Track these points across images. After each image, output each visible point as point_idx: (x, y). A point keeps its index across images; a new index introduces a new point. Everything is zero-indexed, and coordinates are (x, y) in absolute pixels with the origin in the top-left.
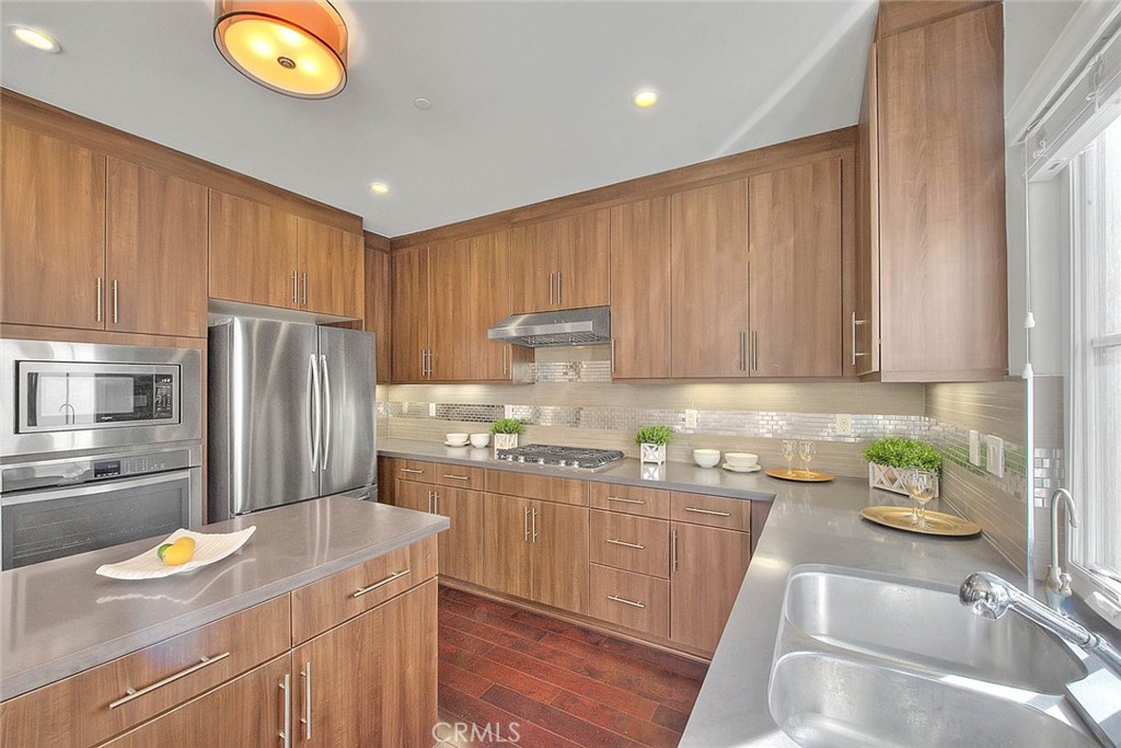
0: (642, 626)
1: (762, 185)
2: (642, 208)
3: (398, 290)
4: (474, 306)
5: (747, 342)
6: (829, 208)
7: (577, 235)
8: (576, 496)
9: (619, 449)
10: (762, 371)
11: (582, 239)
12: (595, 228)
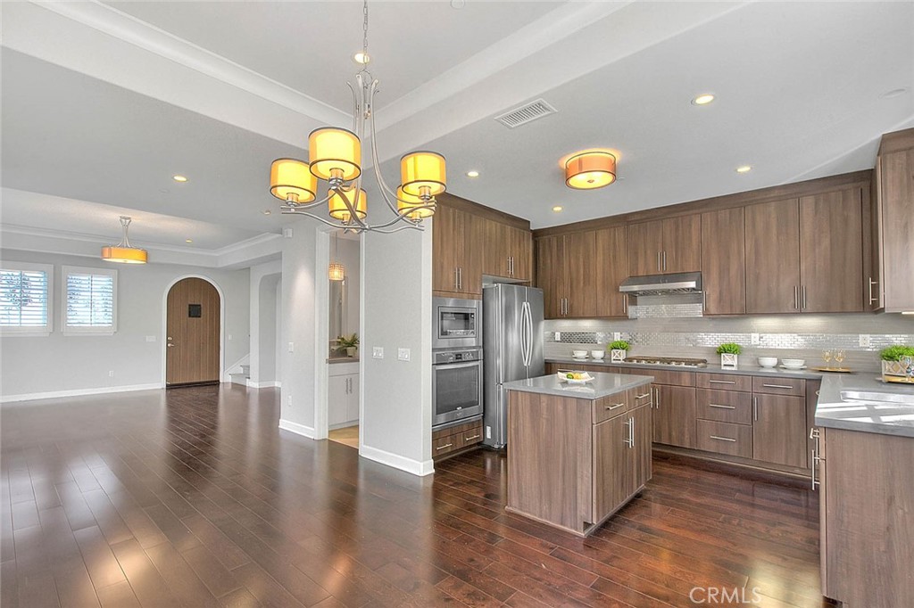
0: (733, 452)
1: (808, 203)
2: (724, 215)
3: (541, 262)
4: (599, 271)
5: (799, 291)
6: (854, 216)
7: (677, 229)
8: (686, 380)
9: (703, 358)
10: (809, 310)
11: (680, 232)
12: (690, 225)
